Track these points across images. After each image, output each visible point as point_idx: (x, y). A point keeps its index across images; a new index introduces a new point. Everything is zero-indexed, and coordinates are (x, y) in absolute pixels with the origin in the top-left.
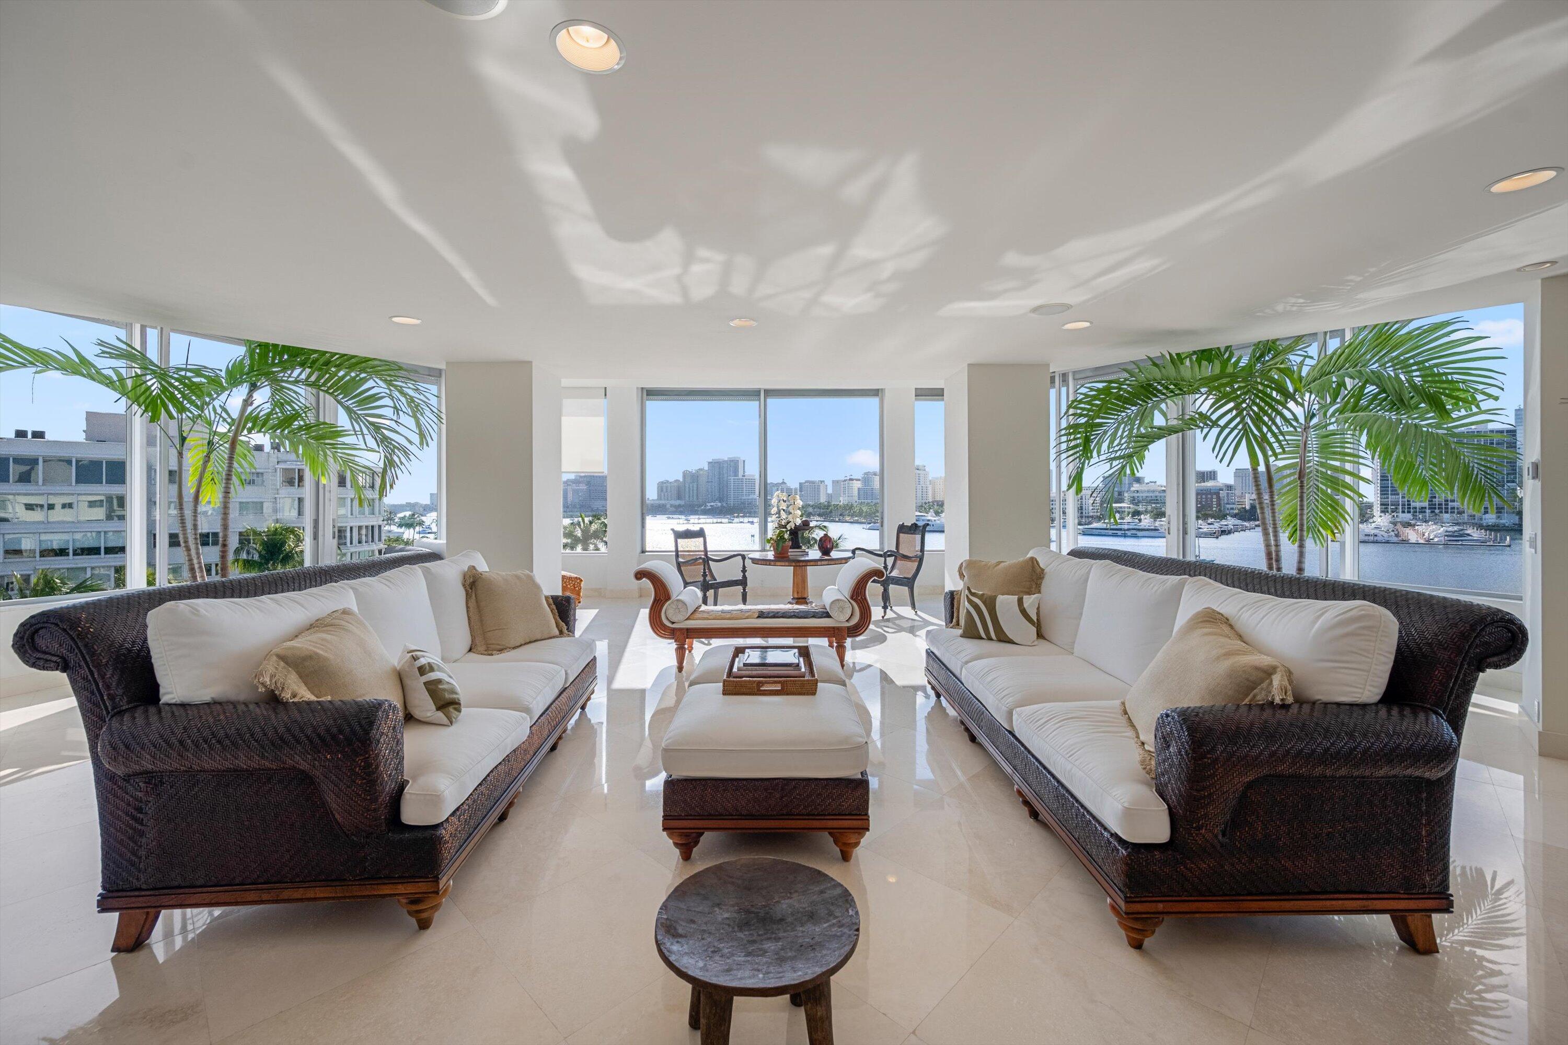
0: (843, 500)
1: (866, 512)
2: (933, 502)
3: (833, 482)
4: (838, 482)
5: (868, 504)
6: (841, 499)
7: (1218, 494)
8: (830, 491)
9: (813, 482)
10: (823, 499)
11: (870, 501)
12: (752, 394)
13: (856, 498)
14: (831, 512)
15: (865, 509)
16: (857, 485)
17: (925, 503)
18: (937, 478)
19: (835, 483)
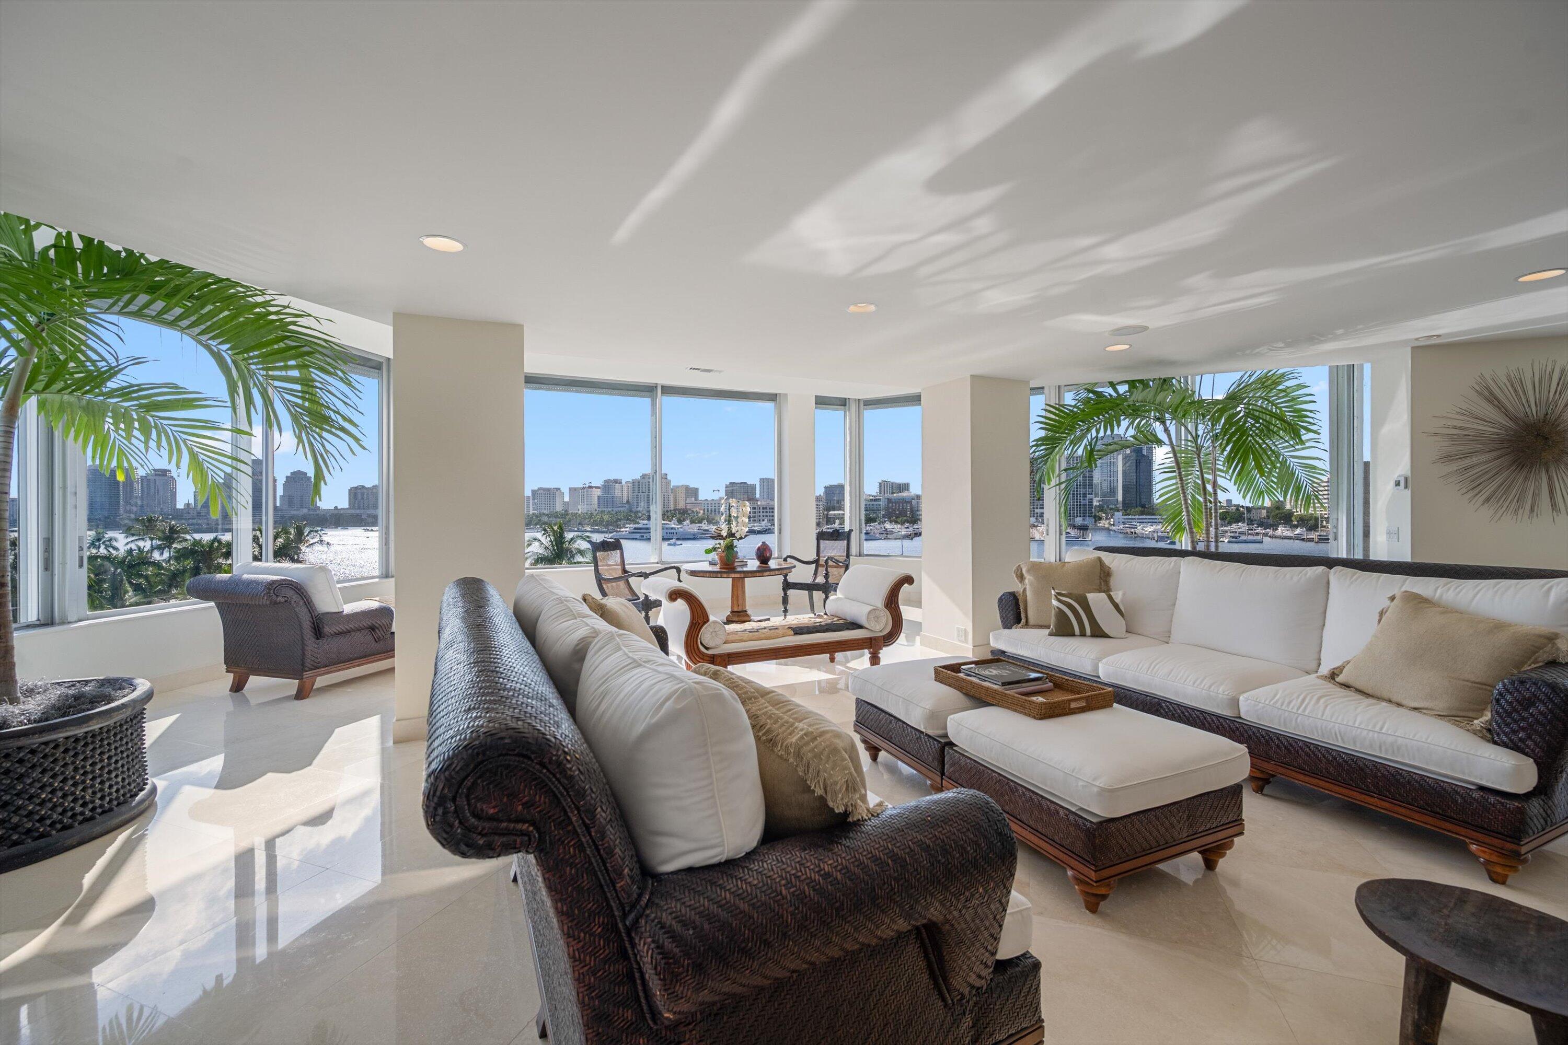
0: (581, 509)
1: (608, 521)
2: (675, 510)
3: (570, 489)
4: (575, 489)
5: (609, 512)
6: (580, 507)
7: (910, 503)
8: (567, 499)
9: (548, 490)
10: (559, 508)
11: (610, 509)
12: (648, 390)
13: (596, 507)
14: (569, 521)
15: (606, 518)
16: (598, 492)
17: (667, 511)
18: (678, 487)
19: (572, 490)
